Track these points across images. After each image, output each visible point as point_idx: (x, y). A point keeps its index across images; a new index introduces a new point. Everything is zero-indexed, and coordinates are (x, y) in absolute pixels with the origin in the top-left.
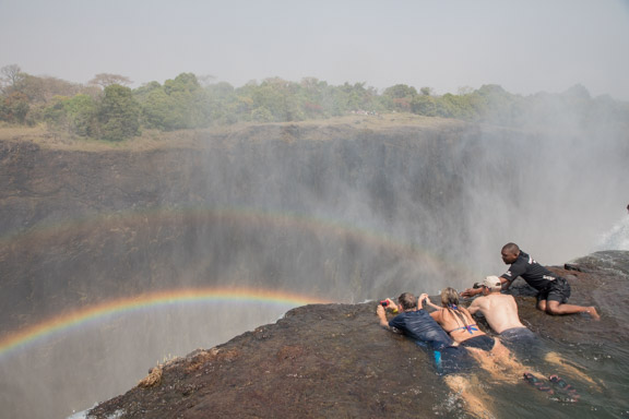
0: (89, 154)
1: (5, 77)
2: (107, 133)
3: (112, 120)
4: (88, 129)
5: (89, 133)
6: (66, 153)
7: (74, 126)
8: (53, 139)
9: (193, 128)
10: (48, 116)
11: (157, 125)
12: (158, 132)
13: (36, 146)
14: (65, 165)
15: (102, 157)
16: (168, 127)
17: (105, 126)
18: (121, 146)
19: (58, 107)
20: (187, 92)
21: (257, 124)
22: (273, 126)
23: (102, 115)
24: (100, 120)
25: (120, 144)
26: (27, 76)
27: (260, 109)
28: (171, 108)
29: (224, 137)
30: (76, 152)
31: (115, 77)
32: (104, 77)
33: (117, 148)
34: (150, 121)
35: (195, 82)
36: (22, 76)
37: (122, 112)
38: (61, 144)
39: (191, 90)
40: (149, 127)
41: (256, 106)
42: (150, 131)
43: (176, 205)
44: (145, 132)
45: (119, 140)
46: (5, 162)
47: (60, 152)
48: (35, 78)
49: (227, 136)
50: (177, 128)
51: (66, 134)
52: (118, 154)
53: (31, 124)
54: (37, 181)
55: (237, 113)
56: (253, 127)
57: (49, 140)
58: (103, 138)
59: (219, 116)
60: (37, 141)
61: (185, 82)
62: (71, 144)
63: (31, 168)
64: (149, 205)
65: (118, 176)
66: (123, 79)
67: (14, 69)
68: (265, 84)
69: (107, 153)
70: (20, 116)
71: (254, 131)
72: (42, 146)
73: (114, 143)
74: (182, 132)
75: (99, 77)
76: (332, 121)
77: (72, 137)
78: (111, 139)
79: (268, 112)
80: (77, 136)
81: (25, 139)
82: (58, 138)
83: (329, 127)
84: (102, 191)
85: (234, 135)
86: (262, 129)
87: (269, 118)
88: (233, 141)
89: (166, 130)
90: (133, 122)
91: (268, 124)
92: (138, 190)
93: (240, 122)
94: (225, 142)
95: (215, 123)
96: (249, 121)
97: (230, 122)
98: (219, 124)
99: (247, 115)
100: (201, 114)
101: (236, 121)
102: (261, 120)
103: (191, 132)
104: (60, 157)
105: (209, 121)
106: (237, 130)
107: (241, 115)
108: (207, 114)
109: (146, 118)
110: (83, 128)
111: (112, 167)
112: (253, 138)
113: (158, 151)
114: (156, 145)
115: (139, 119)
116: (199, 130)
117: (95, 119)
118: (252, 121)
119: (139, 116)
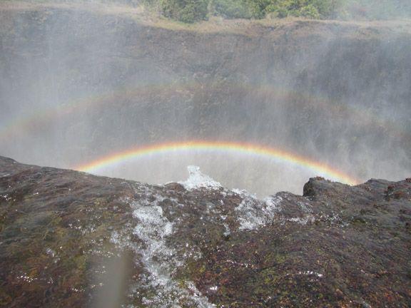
0: (168, 31)
2: (184, 16)
3: (188, 6)
4: (171, 12)
5: (171, 15)
6: (153, 29)
7: (161, 9)
8: (145, 17)
9: (249, 18)
11: (222, 12)
12: (221, 19)
14: (150, 37)
15: (176, 34)
16: (230, 16)
17: (182, 11)
18: (192, 28)
21: (301, 19)
22: (318, 23)
24: (180, 5)
25: (191, 25)
27: (309, 7)
29: (273, 29)
30: (159, 28)
33: (188, 29)
34: (217, 9)
38: (150, 21)
40: (215, 15)
41: (306, 4)
42: (216, 18)
43: (225, 79)
44: (212, 18)
45: (190, 22)
49: (275, 28)
50: (237, 17)
51: (156, 14)
53: (135, 5)
55: (290, 9)
56: (300, 22)
57: (142, 18)
58: (180, 20)
59: (273, 11)
60: (134, 17)
62: (157, 22)
64: (206, 76)
65: (186, 51)
69: (181, 32)
71: (301, 25)
72: (137, 21)
73: (187, 24)
74: (240, 20)
76: (373, 24)
77: (159, 17)
78: (186, 22)
79: (315, 10)
80: (162, 16)
82: (149, 17)
83: (369, 28)
84: (174, 60)
85: (282, 27)
86: (306, 24)
87: (315, 15)
88: (279, 32)
89: (228, 18)
90: (203, 9)
91: (313, 20)
92: (199, 63)
93: (289, 17)
94: (272, 33)
95: (268, 16)
96: (298, 16)
97: (281, 16)
98: (271, 17)
99: (297, 11)
100: (258, 7)
101: (286, 16)
102: (308, 16)
103: (247, 22)
104: (148, 31)
105: (264, 13)
106: (285, 23)
107: (292, 11)
108: (262, 7)
109: (214, 7)
110: (168, 11)
111: (183, 44)
112: (297, 31)
113: (217, 34)
114: (218, 29)
115: (209, 8)
116: (253, 21)
117: (177, 4)
118: (300, 17)
119: (209, 4)
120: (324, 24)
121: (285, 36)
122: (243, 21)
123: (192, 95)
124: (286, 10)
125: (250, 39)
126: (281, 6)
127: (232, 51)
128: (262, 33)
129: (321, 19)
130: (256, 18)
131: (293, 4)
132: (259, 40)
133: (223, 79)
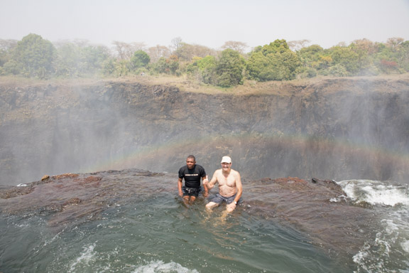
0: (205, 94)
1: (173, 45)
2: (222, 82)
3: (225, 73)
4: (209, 79)
5: (210, 82)
6: (194, 94)
7: (201, 77)
8: (187, 85)
9: (281, 80)
10: (189, 70)
11: (255, 77)
12: (254, 82)
13: (178, 89)
14: (192, 102)
15: (215, 98)
16: (263, 79)
17: (220, 77)
18: (228, 91)
19: (195, 64)
20: (278, 54)
21: (330, 77)
22: (346, 80)
23: (220, 70)
24: (217, 73)
25: (228, 89)
26: (185, 45)
27: (336, 66)
28: (265, 65)
29: (303, 88)
30: (200, 94)
31: (237, 43)
32: (231, 43)
33: (226, 93)
34: (250, 74)
35: (285, 46)
36: (182, 44)
37: (232, 68)
38: (192, 88)
39: (281, 52)
40: (249, 79)
41: (334, 64)
42: (250, 81)
43: (261, 135)
44: (246, 82)
45: (227, 87)
46: (160, 98)
47: (190, 93)
48: (190, 45)
49: (305, 87)
50: (269, 80)
51: (197, 82)
52: (226, 97)
53: (178, 75)
54: (176, 111)
55: (319, 69)
56: (329, 81)
57: (185, 86)
58: (218, 85)
59: (303, 71)
60: (178, 86)
61: (278, 46)
62: (198, 88)
63: (173, 103)
64: (243, 133)
65: (224, 112)
66: (243, 44)
67: (179, 40)
68: (352, 45)
69: (218, 96)
70: (173, 69)
71: (329, 83)
72: (181, 89)
73: (225, 88)
74: (272, 82)
75: (227, 43)
77: (200, 84)
78: (223, 86)
79: (343, 68)
80: (202, 83)
81: (172, 84)
82: (191, 85)
83: (399, 82)
84: (213, 120)
85: (311, 86)
86: (335, 82)
87: (343, 73)
88: (310, 90)
89: (260, 81)
90: (238, 75)
91: (342, 78)
92: (236, 121)
93: (318, 76)
94: (303, 91)
95: (298, 76)
96: (326, 75)
97: (310, 76)
98: (301, 77)
99: (325, 70)
100: (288, 70)
101: (315, 76)
102: (336, 74)
103: (278, 84)
104: (190, 96)
105: (294, 75)
106: (314, 82)
107: (321, 71)
108: (292, 70)
109: (248, 72)
110: (207, 78)
111: (221, 106)
112: (327, 88)
113: (252, 95)
114: (252, 91)
115: (243, 73)
116: (284, 82)
117: (215, 72)
118: (329, 75)
119: (244, 71)
120: (352, 81)
121: (315, 94)
122: (275, 82)
123: (230, 151)
124: (315, 70)
125: (282, 98)
126: (310, 66)
127: (266, 110)
128: (294, 92)
129: (350, 76)
130: (287, 79)
131: (321, 64)
132: (291, 98)
133: (259, 135)
